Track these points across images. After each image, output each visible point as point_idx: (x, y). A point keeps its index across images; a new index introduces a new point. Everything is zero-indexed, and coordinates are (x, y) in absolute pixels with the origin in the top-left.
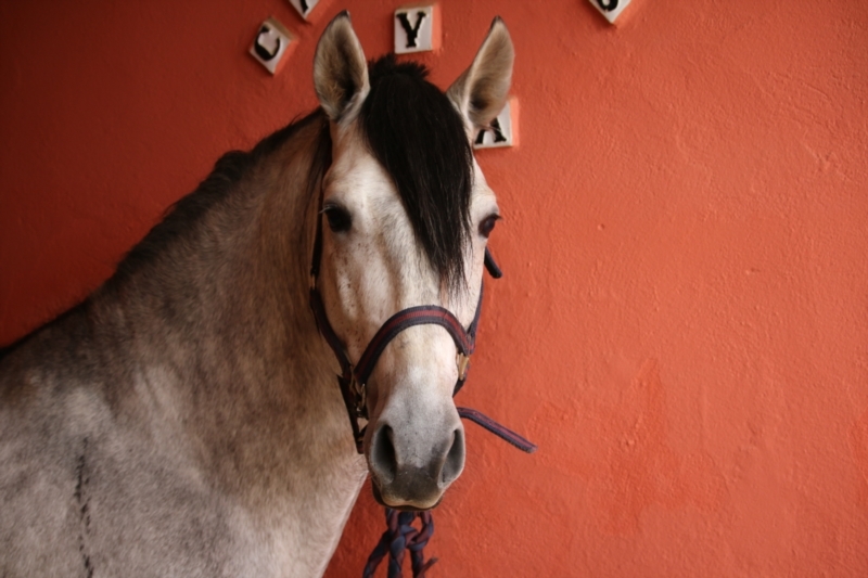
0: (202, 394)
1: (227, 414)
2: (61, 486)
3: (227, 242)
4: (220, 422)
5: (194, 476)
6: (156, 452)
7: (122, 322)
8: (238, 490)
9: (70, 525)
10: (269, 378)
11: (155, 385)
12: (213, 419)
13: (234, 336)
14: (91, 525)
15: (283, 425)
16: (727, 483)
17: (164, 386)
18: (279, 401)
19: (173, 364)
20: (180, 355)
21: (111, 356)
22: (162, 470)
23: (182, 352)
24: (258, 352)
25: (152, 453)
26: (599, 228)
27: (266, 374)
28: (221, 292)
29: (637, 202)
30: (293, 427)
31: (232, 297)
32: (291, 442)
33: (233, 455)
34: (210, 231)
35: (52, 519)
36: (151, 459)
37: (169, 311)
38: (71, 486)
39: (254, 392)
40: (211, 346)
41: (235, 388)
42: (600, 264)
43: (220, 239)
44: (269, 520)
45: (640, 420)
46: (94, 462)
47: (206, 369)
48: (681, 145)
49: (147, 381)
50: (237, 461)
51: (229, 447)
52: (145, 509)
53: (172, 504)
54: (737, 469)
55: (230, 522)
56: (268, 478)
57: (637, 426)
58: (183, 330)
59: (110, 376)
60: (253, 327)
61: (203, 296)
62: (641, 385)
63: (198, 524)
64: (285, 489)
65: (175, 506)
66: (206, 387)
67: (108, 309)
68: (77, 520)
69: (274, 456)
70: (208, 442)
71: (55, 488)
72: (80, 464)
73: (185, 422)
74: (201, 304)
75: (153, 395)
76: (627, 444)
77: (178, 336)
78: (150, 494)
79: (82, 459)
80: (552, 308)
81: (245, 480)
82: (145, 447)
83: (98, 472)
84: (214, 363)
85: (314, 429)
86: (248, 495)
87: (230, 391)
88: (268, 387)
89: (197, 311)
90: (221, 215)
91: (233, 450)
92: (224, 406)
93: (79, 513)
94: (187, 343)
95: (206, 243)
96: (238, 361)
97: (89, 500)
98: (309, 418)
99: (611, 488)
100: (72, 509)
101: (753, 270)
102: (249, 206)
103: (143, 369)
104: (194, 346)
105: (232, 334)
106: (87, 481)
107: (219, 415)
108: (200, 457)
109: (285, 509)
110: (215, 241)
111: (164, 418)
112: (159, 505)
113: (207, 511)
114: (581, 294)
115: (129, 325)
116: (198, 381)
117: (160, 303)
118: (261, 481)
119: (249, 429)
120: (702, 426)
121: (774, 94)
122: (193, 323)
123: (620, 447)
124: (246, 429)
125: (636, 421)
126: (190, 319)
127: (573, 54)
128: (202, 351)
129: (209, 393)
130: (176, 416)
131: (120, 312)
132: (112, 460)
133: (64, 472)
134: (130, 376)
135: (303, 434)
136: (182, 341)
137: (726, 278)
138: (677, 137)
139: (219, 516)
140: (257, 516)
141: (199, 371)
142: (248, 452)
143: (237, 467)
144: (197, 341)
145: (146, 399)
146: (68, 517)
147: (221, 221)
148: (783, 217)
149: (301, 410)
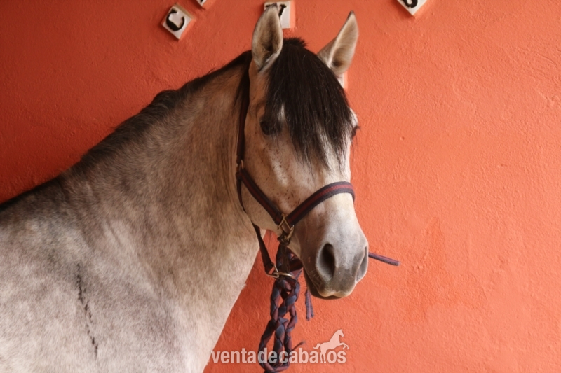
0: (149, 238)
1: (167, 250)
2: (69, 293)
3: (166, 146)
4: (162, 256)
5: (147, 287)
6: (123, 273)
7: (90, 193)
8: (176, 297)
9: (79, 318)
10: (194, 229)
11: (118, 232)
12: (158, 254)
13: (171, 204)
14: (92, 318)
15: (203, 257)
16: (485, 292)
17: (123, 233)
18: (201, 243)
19: (128, 220)
20: (133, 214)
21: (85, 214)
22: (129, 284)
23: (135, 212)
24: (187, 213)
25: (120, 274)
26: (401, 139)
27: (193, 226)
28: (161, 176)
29: (427, 124)
30: (209, 259)
31: (169, 180)
32: (207, 268)
33: (172, 275)
34: (153, 139)
35: (68, 314)
36: (121, 277)
37: (125, 186)
38: (75, 293)
39: (185, 237)
40: (154, 209)
41: (172, 234)
42: (401, 160)
43: (162, 144)
44: (194, 314)
45: (427, 254)
46: (87, 279)
47: (152, 222)
48: (456, 90)
49: (112, 231)
50: (175, 278)
51: (169, 271)
52: (124, 307)
53: (139, 304)
54: (492, 283)
55: (173, 315)
56: (194, 290)
57: (425, 257)
58: (135, 199)
59: (85, 226)
60: (184, 198)
61: (148, 178)
62: (428, 233)
63: (156, 316)
64: (203, 296)
65: (141, 305)
66: (152, 234)
67: (79, 184)
68: (83, 315)
69: (197, 276)
70: (154, 267)
71: (66, 294)
72: (78, 280)
73: (139, 255)
74: (147, 183)
75: (117, 238)
76: (419, 268)
77: (131, 202)
78: (124, 298)
79: (78, 276)
80: (369, 186)
81: (180, 291)
82: (115, 270)
83: (91, 285)
84: (157, 220)
85: (221, 260)
86: (183, 299)
87: (168, 236)
88: (193, 235)
89: (145, 187)
90: (162, 129)
91: (172, 273)
92: (165, 246)
93: (84, 311)
94: (137, 207)
95: (151, 146)
96: (174, 219)
97: (88, 302)
98: (219, 253)
99: (407, 295)
100: (79, 308)
101: (502, 165)
102: (182, 124)
103: (109, 223)
104: (143, 209)
105: (170, 202)
106: (85, 291)
107: (161, 252)
108: (150, 277)
109: (203, 308)
110: (158, 144)
111: (126, 252)
112: (131, 305)
113: (160, 309)
114: (388, 178)
115: (96, 195)
116: (146, 231)
117: (118, 182)
118: (190, 291)
119: (182, 260)
120: (468, 258)
121: (518, 61)
122: (142, 195)
123: (413, 270)
124: (179, 260)
125: (424, 255)
126: (140, 192)
127: (385, 34)
128: (148, 212)
129: (154, 238)
130: (133, 252)
131: (88, 187)
132: (97, 277)
133: (69, 285)
134: (100, 227)
135: (215, 263)
136: (134, 206)
137: (484, 170)
138: (453, 85)
139: (167, 312)
140: (188, 312)
141: (147, 225)
142: (181, 274)
143: (174, 283)
144: (145, 206)
145: (113, 241)
146: (77, 313)
147: (162, 132)
148: (523, 134)
149: (215, 248)
